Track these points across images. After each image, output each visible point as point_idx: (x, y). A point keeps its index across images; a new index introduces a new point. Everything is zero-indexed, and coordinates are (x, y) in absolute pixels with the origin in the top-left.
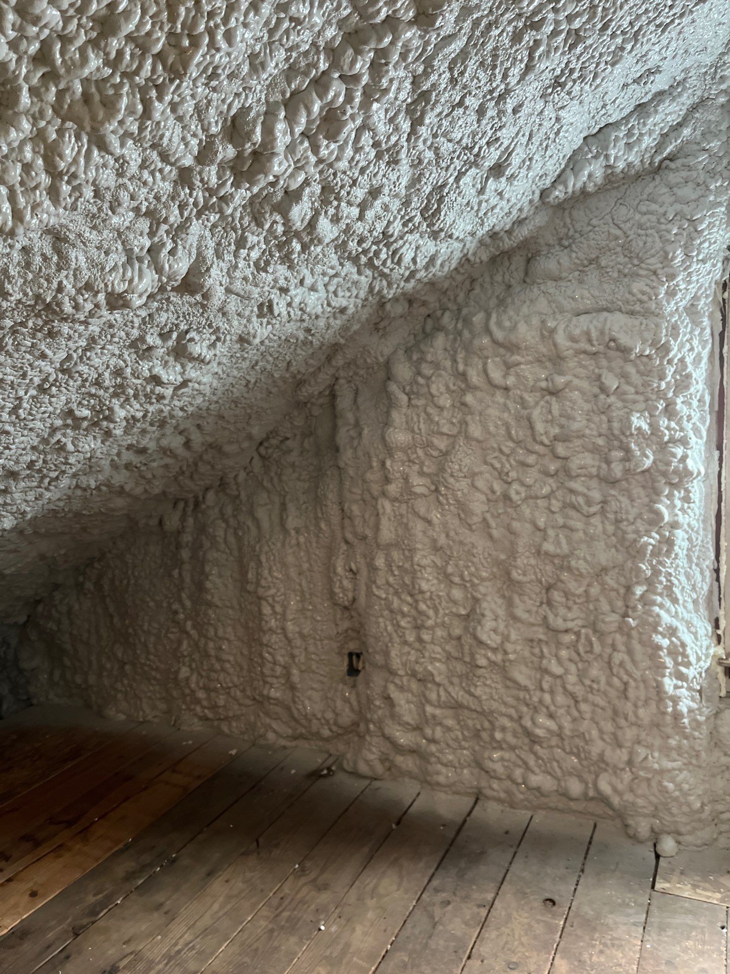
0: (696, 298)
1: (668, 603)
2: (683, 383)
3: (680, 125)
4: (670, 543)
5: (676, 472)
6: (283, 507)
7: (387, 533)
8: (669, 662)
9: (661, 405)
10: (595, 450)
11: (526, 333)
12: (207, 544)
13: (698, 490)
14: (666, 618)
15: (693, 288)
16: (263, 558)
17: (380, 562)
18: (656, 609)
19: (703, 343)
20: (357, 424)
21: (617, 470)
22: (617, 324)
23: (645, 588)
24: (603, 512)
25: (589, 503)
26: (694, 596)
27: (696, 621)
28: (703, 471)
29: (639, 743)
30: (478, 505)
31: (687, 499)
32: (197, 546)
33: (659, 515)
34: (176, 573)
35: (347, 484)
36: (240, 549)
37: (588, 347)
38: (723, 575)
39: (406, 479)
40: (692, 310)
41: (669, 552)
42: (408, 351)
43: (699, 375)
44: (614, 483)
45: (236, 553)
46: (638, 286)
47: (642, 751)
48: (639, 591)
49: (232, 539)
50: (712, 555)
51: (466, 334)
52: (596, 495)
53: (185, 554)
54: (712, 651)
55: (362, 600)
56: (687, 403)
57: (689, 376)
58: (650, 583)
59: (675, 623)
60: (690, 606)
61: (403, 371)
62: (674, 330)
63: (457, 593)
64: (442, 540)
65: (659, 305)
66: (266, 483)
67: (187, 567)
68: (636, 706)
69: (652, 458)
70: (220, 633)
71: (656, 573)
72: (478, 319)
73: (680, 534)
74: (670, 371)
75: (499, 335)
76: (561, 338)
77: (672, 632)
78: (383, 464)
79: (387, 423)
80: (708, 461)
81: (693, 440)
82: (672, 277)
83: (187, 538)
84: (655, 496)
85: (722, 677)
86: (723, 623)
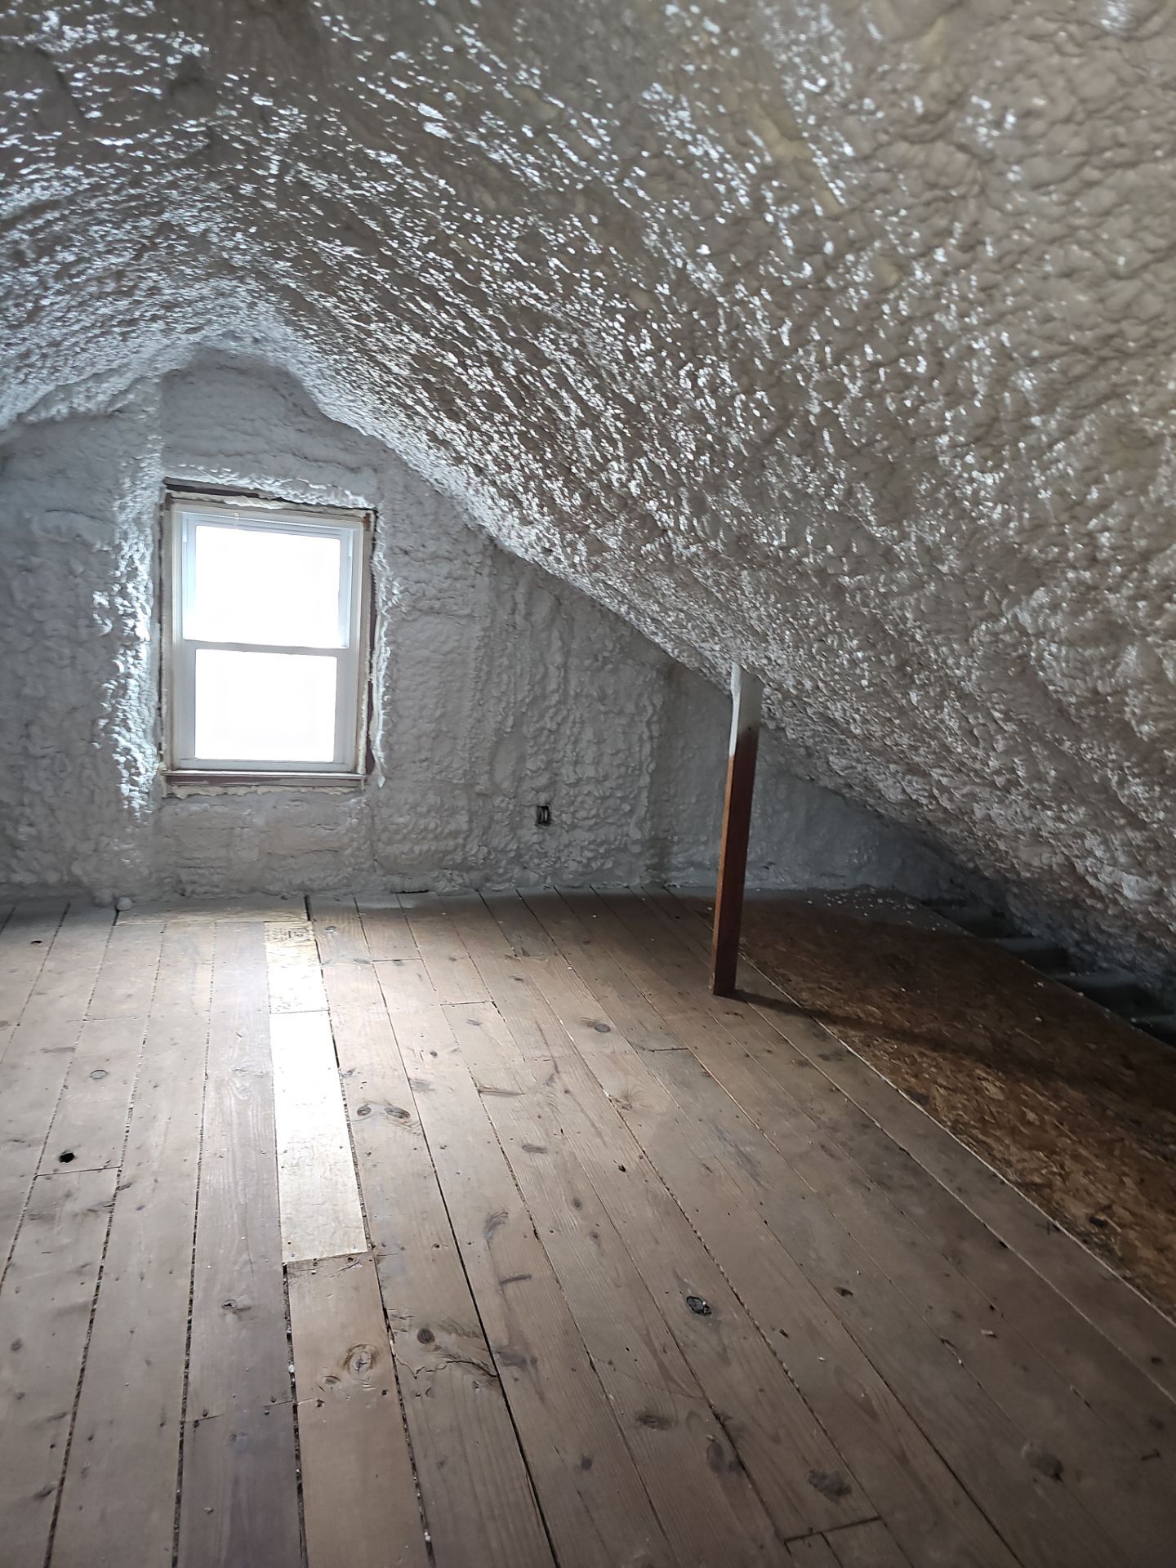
0: (140, 513)
1: (124, 731)
2: (132, 574)
3: (126, 391)
4: (125, 687)
5: (128, 636)
8: (125, 773)
9: (116, 588)
10: (65, 617)
13: (144, 651)
14: (123, 742)
15: (138, 506)
18: (116, 736)
19: (146, 545)
21: (84, 633)
22: (82, 524)
23: (106, 721)
24: (73, 665)
25: (61, 658)
26: (144, 726)
27: (145, 745)
28: (148, 639)
29: (102, 835)
31: (136, 657)
33: (117, 668)
37: (58, 538)
38: (164, 711)
40: (137, 521)
41: (123, 696)
43: (144, 570)
44: (80, 644)
46: (98, 498)
47: (105, 840)
48: (102, 723)
50: (156, 698)
52: (67, 652)
54: (156, 765)
56: (136, 588)
57: (136, 569)
58: (111, 717)
59: (129, 745)
60: (141, 734)
62: (125, 536)
65: (114, 515)
68: (100, 808)
69: (111, 625)
71: (115, 709)
73: (132, 682)
74: (123, 564)
76: (35, 528)
77: (127, 751)
80: (151, 631)
81: (141, 615)
82: (122, 496)
84: (113, 654)
85: (164, 784)
86: (164, 746)
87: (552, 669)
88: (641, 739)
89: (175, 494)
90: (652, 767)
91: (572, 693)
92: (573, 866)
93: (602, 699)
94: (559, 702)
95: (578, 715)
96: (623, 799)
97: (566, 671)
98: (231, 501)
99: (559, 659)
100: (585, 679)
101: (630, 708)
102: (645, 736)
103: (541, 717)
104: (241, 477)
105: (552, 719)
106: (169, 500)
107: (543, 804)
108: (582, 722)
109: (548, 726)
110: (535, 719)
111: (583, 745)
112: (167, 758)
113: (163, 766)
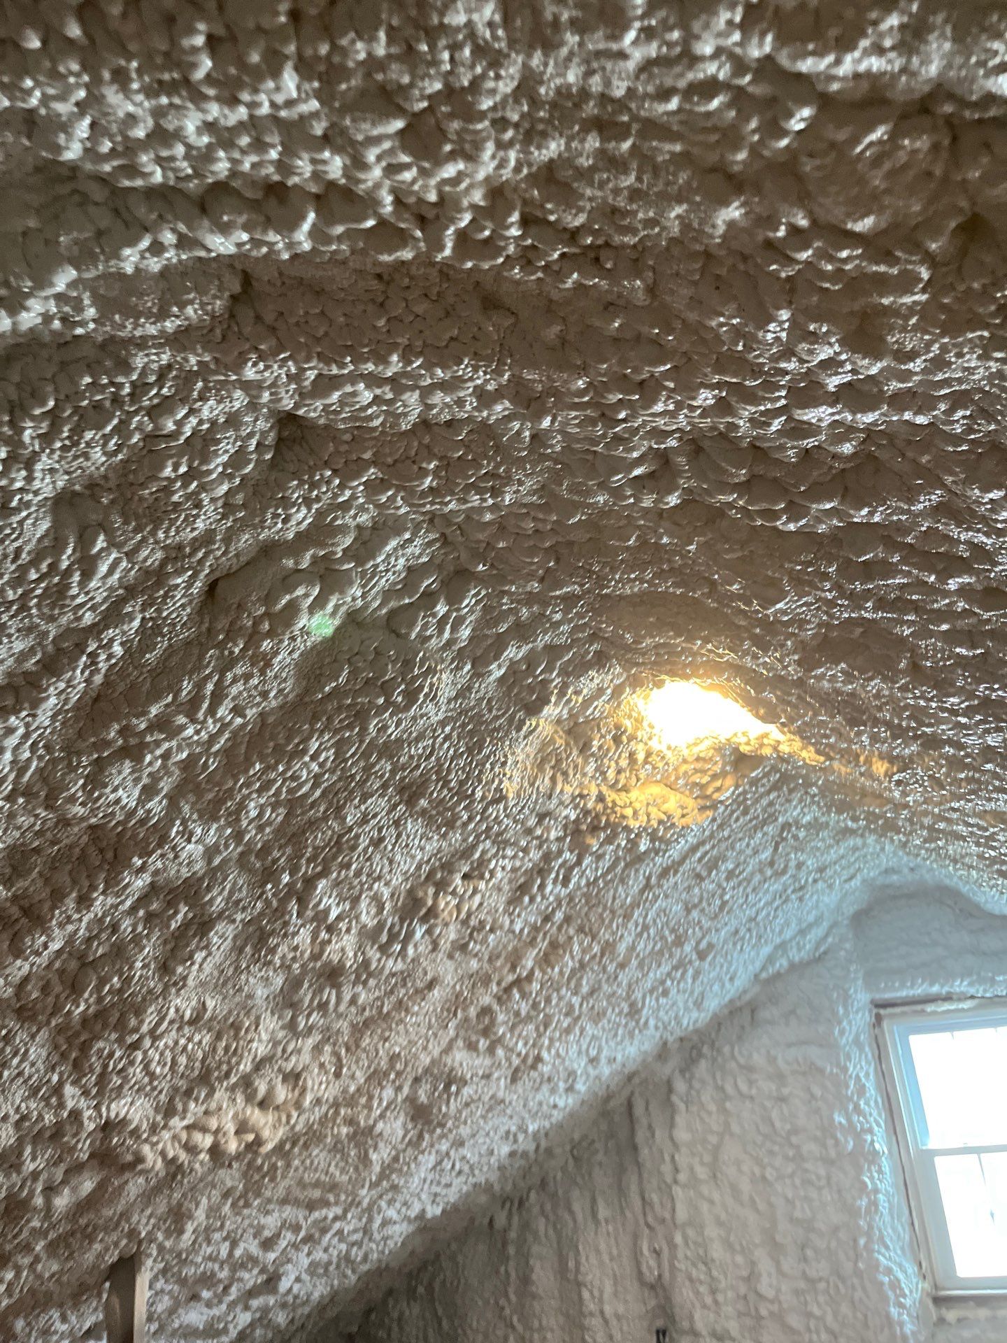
0: (857, 1035)
1: (883, 1250)
2: (861, 1090)
4: (875, 1204)
5: (869, 1152)
6: (594, 1201)
7: (682, 1214)
8: (891, 1295)
9: (851, 1107)
10: (815, 1139)
11: (758, 1059)
12: (530, 1238)
13: (886, 1165)
14: (883, 1261)
15: (854, 1029)
16: (581, 1248)
17: (678, 1239)
19: (868, 1062)
20: (650, 1127)
21: (833, 1153)
22: (814, 1052)
23: (865, 1239)
24: (829, 1184)
25: (819, 1178)
26: (901, 1244)
27: (907, 1265)
28: (887, 1151)
30: (745, 1186)
31: (880, 1171)
32: (521, 1242)
33: (864, 1184)
34: (502, 1269)
35: (645, 1175)
36: (559, 1243)
37: (799, 1069)
38: (917, 1226)
39: (692, 1169)
40: (857, 1042)
41: (876, 1211)
42: (682, 1072)
43: (871, 1086)
44: (832, 1162)
45: (555, 1245)
46: (822, 1029)
48: (862, 1242)
49: (551, 1232)
50: (907, 1212)
51: (720, 1059)
52: (822, 1172)
53: (511, 1250)
54: (920, 1285)
55: (667, 1275)
56: (867, 1104)
57: (864, 1086)
58: (869, 1235)
59: (889, 1264)
60: (899, 1252)
61: (680, 1086)
62: (848, 1057)
63: (739, 1259)
64: (723, 1216)
65: (836, 1040)
66: (579, 1180)
67: (512, 1264)
68: (875, 1333)
69: (852, 1143)
70: (544, 1322)
71: (870, 1227)
72: (726, 1049)
73: (881, 1197)
74: (851, 1083)
75: (742, 1061)
76: (780, 1061)
77: (889, 1271)
78: (673, 1157)
79: (672, 1125)
80: (889, 1144)
81: (876, 1128)
82: (840, 1023)
83: (513, 1235)
84: (859, 1170)
85: (931, 1305)
86: (924, 1265)
89: (882, 1012)
98: (930, 1008)
104: (932, 985)
106: (879, 1018)
112: (929, 1276)
113: (926, 1285)
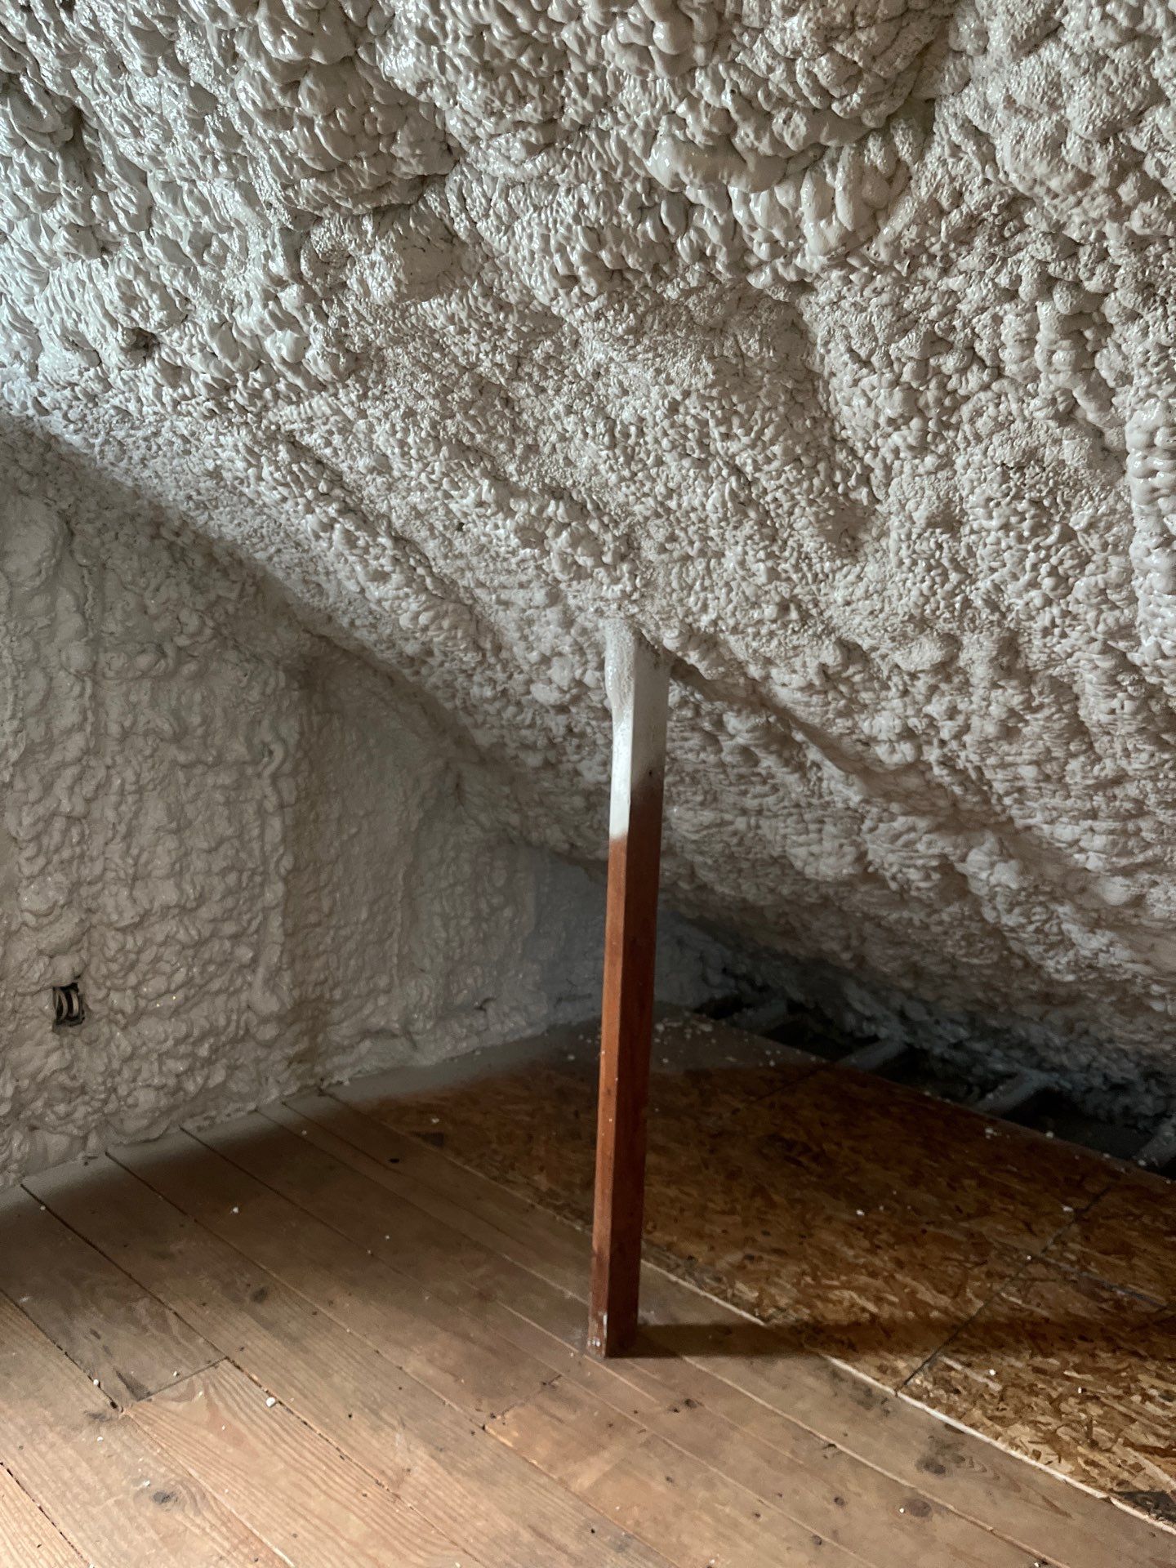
87: (64, 680)
88: (261, 812)
90: (287, 863)
91: (114, 729)
92: (146, 1098)
93: (179, 737)
94: (86, 752)
95: (130, 776)
96: (236, 938)
97: (95, 683)
99: (78, 656)
100: (142, 694)
101: (238, 749)
102: (270, 804)
103: (48, 788)
105: (71, 789)
107: (65, 983)
108: (140, 790)
109: (66, 807)
110: (33, 796)
111: (144, 838)
